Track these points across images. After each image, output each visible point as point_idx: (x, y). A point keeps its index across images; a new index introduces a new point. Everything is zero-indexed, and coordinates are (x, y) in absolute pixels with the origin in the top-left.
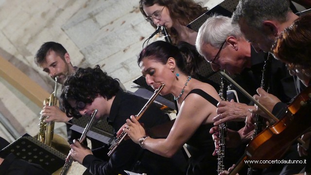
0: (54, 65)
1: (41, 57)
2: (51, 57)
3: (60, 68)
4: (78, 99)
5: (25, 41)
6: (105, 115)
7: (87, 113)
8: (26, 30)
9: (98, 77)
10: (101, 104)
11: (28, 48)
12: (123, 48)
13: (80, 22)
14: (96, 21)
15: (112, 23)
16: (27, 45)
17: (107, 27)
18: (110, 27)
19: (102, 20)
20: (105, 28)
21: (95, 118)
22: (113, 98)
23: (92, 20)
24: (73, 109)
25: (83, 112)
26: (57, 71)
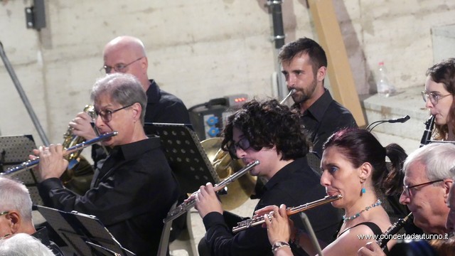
3: (304, 82)
7: (244, 159)
25: (240, 153)
26: (297, 82)
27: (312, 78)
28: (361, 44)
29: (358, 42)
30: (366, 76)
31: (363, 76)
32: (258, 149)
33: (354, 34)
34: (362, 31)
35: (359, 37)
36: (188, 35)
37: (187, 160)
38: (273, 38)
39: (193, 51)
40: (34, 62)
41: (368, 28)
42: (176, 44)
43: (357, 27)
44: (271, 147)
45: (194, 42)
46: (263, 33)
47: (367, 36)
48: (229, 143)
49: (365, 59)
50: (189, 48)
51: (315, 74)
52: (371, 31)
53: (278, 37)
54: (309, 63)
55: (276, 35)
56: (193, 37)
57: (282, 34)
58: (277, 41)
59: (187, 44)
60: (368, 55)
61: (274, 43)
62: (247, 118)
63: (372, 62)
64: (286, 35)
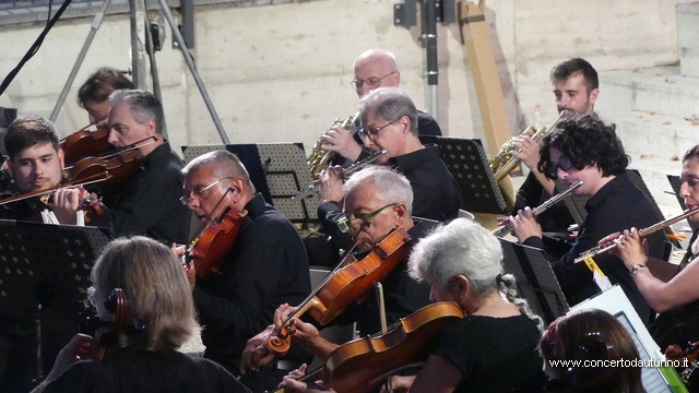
0: (571, 93)
1: (563, 73)
2: (576, 81)
3: (577, 103)
4: (566, 154)
5: (533, 54)
6: (589, 194)
7: (566, 180)
8: (543, 41)
9: (606, 140)
10: (592, 179)
11: (529, 64)
12: (644, 153)
13: (615, 84)
14: (634, 97)
15: (652, 114)
16: (531, 60)
17: (643, 114)
18: (647, 117)
19: (644, 101)
20: (639, 114)
21: (573, 191)
22: (612, 177)
23: (630, 92)
24: (550, 164)
25: (562, 174)
26: (570, 103)
27: (585, 100)
28: (514, 85)
29: (511, 84)
30: (518, 118)
31: (514, 118)
32: (581, 168)
33: (508, 74)
34: (516, 71)
35: (513, 78)
36: (338, 66)
37: (469, 176)
38: (426, 73)
39: (342, 82)
40: (178, 85)
41: (522, 69)
42: (325, 75)
43: (511, 67)
44: (593, 165)
45: (344, 73)
46: (414, 68)
47: (521, 77)
48: (545, 163)
49: (517, 102)
50: (338, 79)
51: (589, 96)
52: (525, 73)
53: (432, 73)
54: (584, 84)
55: (429, 70)
56: (343, 68)
57: (436, 70)
58: (430, 77)
59: (337, 74)
60: (521, 98)
61: (426, 79)
62: (566, 138)
63: (524, 105)
64: (440, 71)
